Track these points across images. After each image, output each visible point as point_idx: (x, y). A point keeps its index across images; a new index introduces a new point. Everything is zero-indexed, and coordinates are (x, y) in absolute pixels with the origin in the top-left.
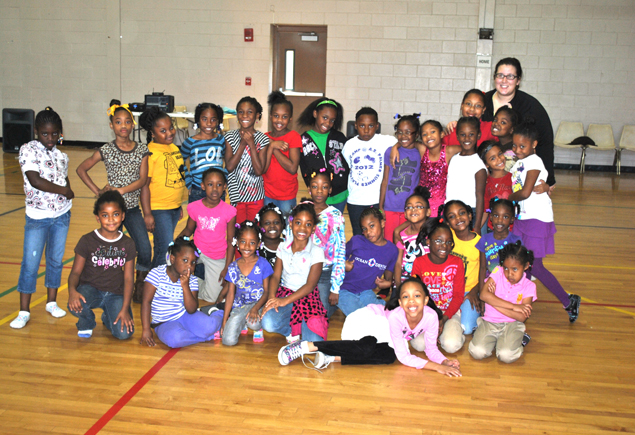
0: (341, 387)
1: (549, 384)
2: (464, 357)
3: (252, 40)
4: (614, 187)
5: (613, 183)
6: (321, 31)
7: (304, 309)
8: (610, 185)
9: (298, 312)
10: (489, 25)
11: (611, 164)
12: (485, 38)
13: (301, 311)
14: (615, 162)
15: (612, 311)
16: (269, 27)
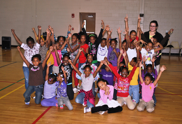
0: (99, 120)
1: (161, 119)
2: (136, 111)
3: (74, 17)
4: (179, 59)
5: (179, 58)
6: (94, 14)
7: (88, 97)
8: (178, 59)
9: (86, 98)
10: (143, 13)
11: (178, 53)
12: (141, 17)
13: (87, 97)
14: (179, 52)
15: (180, 97)
16: (79, 13)
